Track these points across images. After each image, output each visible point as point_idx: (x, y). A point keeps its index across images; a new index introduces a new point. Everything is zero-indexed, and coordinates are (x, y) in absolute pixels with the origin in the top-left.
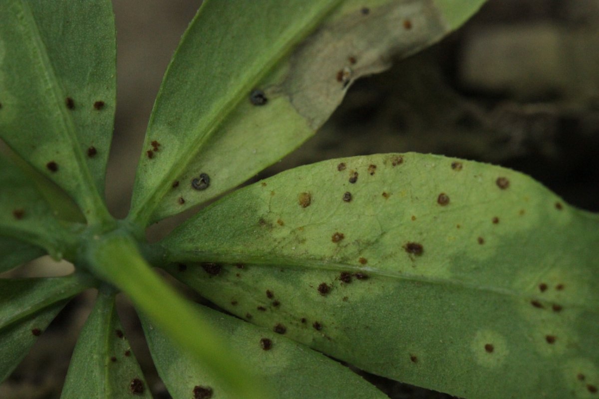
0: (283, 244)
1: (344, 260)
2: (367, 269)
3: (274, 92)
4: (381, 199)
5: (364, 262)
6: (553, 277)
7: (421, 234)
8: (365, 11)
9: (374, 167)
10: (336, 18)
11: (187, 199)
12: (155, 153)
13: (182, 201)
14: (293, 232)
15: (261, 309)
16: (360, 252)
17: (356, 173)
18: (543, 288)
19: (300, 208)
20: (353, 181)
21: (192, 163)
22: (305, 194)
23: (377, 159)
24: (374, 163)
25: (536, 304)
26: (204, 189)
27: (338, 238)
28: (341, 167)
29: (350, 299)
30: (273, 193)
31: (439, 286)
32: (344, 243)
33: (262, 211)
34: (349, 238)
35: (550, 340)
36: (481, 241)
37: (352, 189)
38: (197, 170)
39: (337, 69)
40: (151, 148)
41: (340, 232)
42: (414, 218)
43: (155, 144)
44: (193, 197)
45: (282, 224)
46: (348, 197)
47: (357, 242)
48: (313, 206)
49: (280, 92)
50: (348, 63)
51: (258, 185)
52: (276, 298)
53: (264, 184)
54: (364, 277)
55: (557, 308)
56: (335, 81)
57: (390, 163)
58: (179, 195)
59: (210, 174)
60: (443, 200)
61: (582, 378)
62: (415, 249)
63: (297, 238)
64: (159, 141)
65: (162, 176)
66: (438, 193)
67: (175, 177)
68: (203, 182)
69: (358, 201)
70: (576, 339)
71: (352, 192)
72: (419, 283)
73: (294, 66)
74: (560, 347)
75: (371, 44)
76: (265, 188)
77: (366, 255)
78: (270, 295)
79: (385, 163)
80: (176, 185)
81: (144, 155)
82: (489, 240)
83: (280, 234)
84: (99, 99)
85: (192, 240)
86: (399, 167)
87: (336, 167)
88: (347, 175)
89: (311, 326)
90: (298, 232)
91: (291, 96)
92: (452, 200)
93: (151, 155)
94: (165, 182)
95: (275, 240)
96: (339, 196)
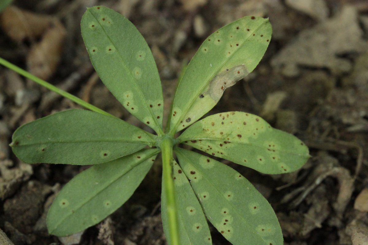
0: (210, 135)
1: (224, 139)
2: (230, 141)
3: (206, 94)
4: (230, 124)
5: (228, 139)
6: (272, 143)
7: (241, 132)
8: (228, 70)
9: (228, 115)
10: (220, 73)
11: (185, 125)
12: (175, 115)
13: (184, 126)
14: (211, 132)
15: (208, 150)
16: (227, 137)
17: (224, 117)
18: (270, 146)
19: (212, 126)
20: (223, 119)
21: (185, 115)
22: (212, 123)
23: (229, 113)
24: (228, 114)
25: (269, 150)
26: (189, 122)
27: (222, 133)
28: (220, 115)
29: (228, 147)
30: (205, 123)
31: (247, 145)
32: (223, 134)
33: (203, 127)
34: (224, 133)
35: (274, 158)
36: (254, 134)
37: (223, 121)
38: (187, 117)
39: (221, 86)
40: (174, 113)
41: (222, 132)
42: (239, 128)
43: (175, 112)
44: (187, 124)
45: (208, 130)
46: (223, 123)
47: (226, 134)
48: (215, 125)
49: (207, 94)
50: (224, 84)
51: (201, 121)
52: (210, 147)
53: (203, 120)
54: (229, 142)
55: (274, 151)
56: (221, 89)
57: (232, 114)
58: (183, 125)
59: (191, 118)
60: (245, 124)
61: (282, 167)
62: (240, 136)
63: (212, 133)
64: (176, 111)
65: (177, 120)
66: (244, 122)
67: (181, 120)
68: (189, 120)
69: (225, 124)
70: (280, 158)
71: (223, 122)
72: (242, 144)
73: (210, 86)
74: (276, 160)
75: (230, 78)
76: (203, 121)
77: (229, 137)
78: (209, 147)
79: (231, 114)
80: (182, 122)
81: (172, 115)
82: (256, 134)
83: (209, 132)
84: (159, 103)
85: (187, 135)
86: (234, 115)
87: (219, 115)
88: (222, 118)
89: (220, 153)
90: (212, 132)
91: (210, 94)
92: (247, 123)
93: (174, 115)
94: (178, 122)
95: (207, 134)
96: (221, 123)
